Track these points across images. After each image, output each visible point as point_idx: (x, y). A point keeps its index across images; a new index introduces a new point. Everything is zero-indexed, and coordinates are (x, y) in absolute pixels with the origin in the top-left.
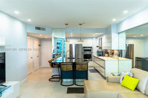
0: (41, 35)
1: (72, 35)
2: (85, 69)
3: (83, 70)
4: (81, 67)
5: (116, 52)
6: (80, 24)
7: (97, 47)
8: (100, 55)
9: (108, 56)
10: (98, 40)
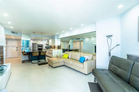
0: (12, 37)
5: (56, 47)
6: (41, 33)
7: (46, 44)
9: (52, 48)
10: (46, 41)
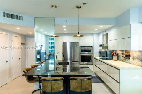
0: (18, 28)
1: (65, 30)
2: (88, 89)
3: (83, 91)
4: (80, 85)
6: (77, 7)
7: (101, 46)
8: (103, 57)
9: (118, 59)
10: (101, 36)
